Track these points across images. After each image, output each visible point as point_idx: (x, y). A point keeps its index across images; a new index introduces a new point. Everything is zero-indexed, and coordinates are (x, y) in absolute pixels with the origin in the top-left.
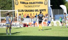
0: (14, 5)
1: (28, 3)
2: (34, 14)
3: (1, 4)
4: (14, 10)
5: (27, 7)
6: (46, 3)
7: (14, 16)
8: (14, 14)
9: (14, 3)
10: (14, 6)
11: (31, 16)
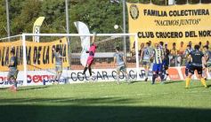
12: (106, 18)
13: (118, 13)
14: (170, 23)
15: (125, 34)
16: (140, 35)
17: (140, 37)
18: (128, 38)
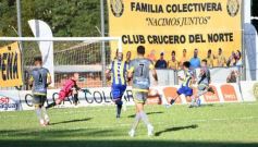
0: (106, 15)
1: (161, 10)
2: (185, 51)
3: (58, 13)
4: (106, 35)
5: (157, 23)
6: (235, 8)
7: (108, 61)
8: (108, 53)
9: (106, 10)
10: (106, 22)
11: (174, 60)
12: (76, 14)
13: (93, 7)
14: (168, 22)
15: (103, 38)
16: (126, 40)
17: (125, 43)
18: (107, 43)
